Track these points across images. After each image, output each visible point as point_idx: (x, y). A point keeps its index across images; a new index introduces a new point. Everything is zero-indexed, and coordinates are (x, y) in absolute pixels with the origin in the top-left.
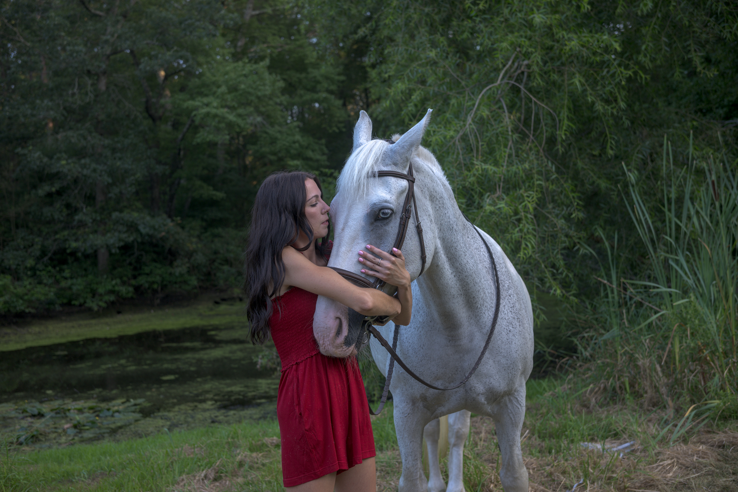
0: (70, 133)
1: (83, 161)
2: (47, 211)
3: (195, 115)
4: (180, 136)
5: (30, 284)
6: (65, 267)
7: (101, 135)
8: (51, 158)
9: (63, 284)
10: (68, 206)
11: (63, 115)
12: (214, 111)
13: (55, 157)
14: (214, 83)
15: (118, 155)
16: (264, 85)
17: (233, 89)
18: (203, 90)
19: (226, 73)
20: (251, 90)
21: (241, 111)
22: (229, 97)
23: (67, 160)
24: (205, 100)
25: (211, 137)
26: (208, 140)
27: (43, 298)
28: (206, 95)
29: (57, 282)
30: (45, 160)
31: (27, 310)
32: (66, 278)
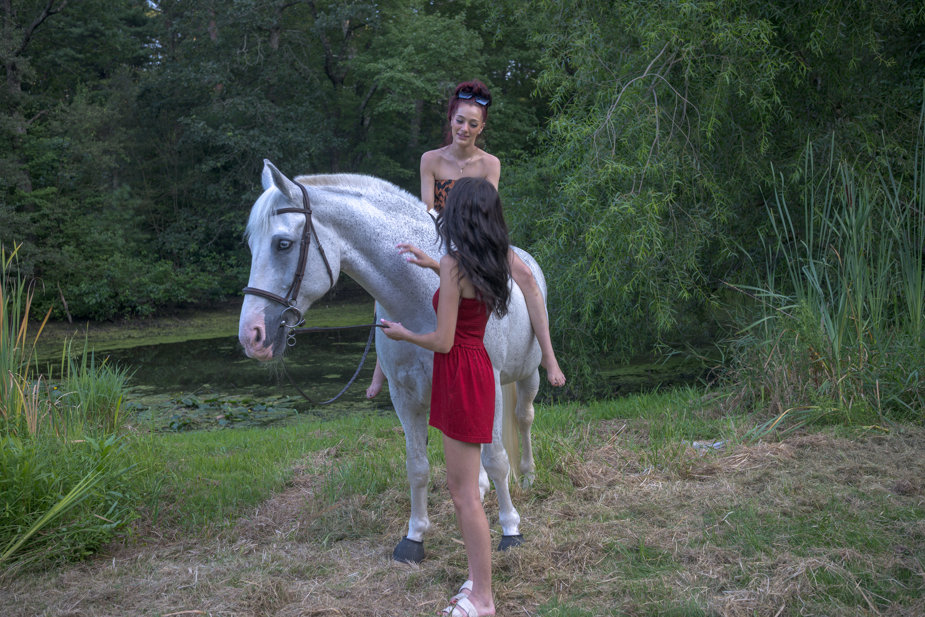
0: (237, 100)
1: (251, 133)
2: (212, 189)
3: (378, 80)
4: (363, 103)
5: (193, 271)
6: (231, 253)
7: (273, 101)
8: (216, 128)
9: (229, 272)
10: (235, 183)
11: (230, 79)
12: (398, 75)
13: (221, 127)
14: (400, 41)
15: (291, 125)
16: (459, 44)
17: (422, 49)
18: (387, 49)
19: (415, 30)
20: (442, 50)
21: (429, 75)
22: (417, 58)
23: (233, 131)
24: (390, 62)
25: (394, 106)
26: (391, 109)
27: (206, 288)
28: (392, 56)
29: (223, 269)
30: (210, 131)
31: (189, 301)
32: (232, 266)
